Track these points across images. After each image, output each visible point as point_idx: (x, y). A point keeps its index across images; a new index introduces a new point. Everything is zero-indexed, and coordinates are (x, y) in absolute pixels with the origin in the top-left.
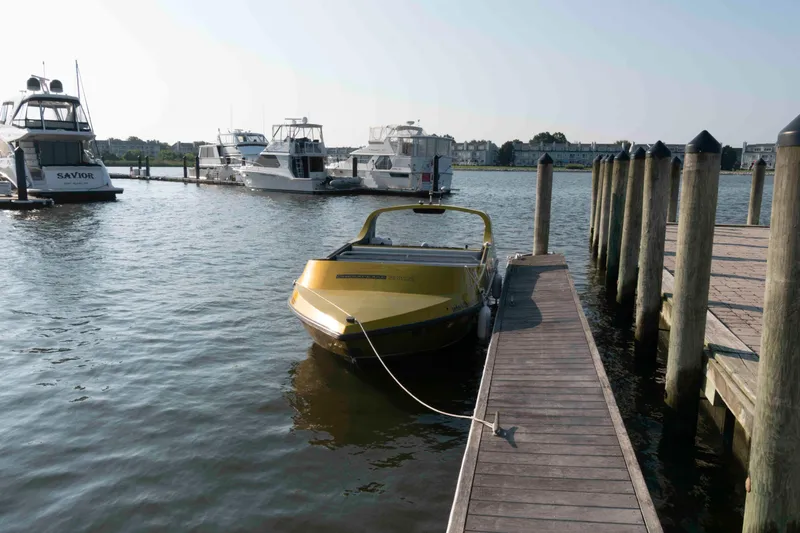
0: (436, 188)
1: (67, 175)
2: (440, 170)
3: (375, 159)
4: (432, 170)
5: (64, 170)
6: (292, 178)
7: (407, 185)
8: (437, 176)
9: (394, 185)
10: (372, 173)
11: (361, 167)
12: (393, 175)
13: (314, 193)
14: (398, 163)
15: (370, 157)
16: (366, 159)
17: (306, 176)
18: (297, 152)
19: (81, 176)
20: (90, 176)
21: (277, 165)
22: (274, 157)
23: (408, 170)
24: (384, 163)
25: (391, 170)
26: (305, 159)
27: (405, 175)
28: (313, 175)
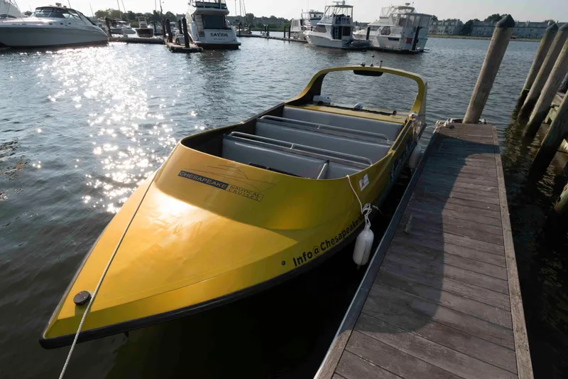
0: (414, 48)
1: (215, 34)
2: (419, 37)
3: (381, 28)
4: (414, 36)
5: (214, 31)
6: (332, 39)
7: (397, 46)
8: (416, 41)
9: (389, 45)
10: (378, 37)
11: (372, 33)
12: (390, 39)
13: (342, 49)
14: (395, 31)
15: (379, 27)
16: (375, 28)
17: (340, 38)
18: (336, 23)
19: (222, 35)
20: (226, 35)
21: (325, 31)
22: (324, 26)
23: (399, 36)
24: (386, 31)
25: (390, 36)
26: (340, 28)
27: (397, 39)
28: (344, 37)
